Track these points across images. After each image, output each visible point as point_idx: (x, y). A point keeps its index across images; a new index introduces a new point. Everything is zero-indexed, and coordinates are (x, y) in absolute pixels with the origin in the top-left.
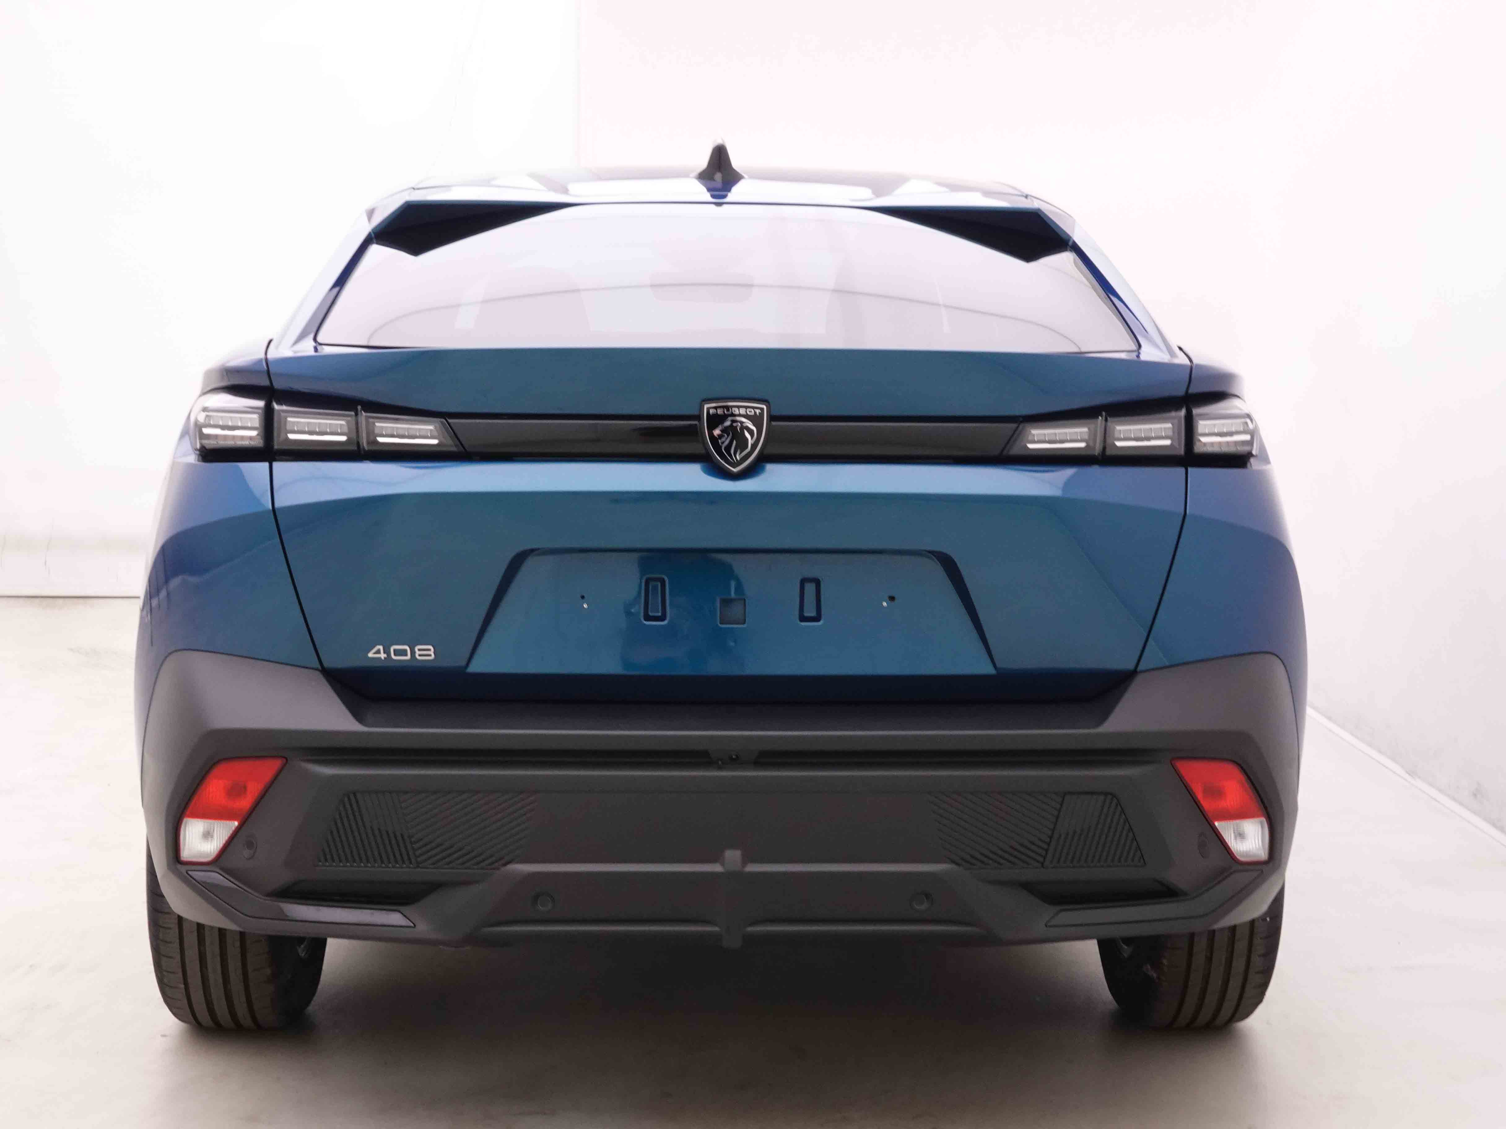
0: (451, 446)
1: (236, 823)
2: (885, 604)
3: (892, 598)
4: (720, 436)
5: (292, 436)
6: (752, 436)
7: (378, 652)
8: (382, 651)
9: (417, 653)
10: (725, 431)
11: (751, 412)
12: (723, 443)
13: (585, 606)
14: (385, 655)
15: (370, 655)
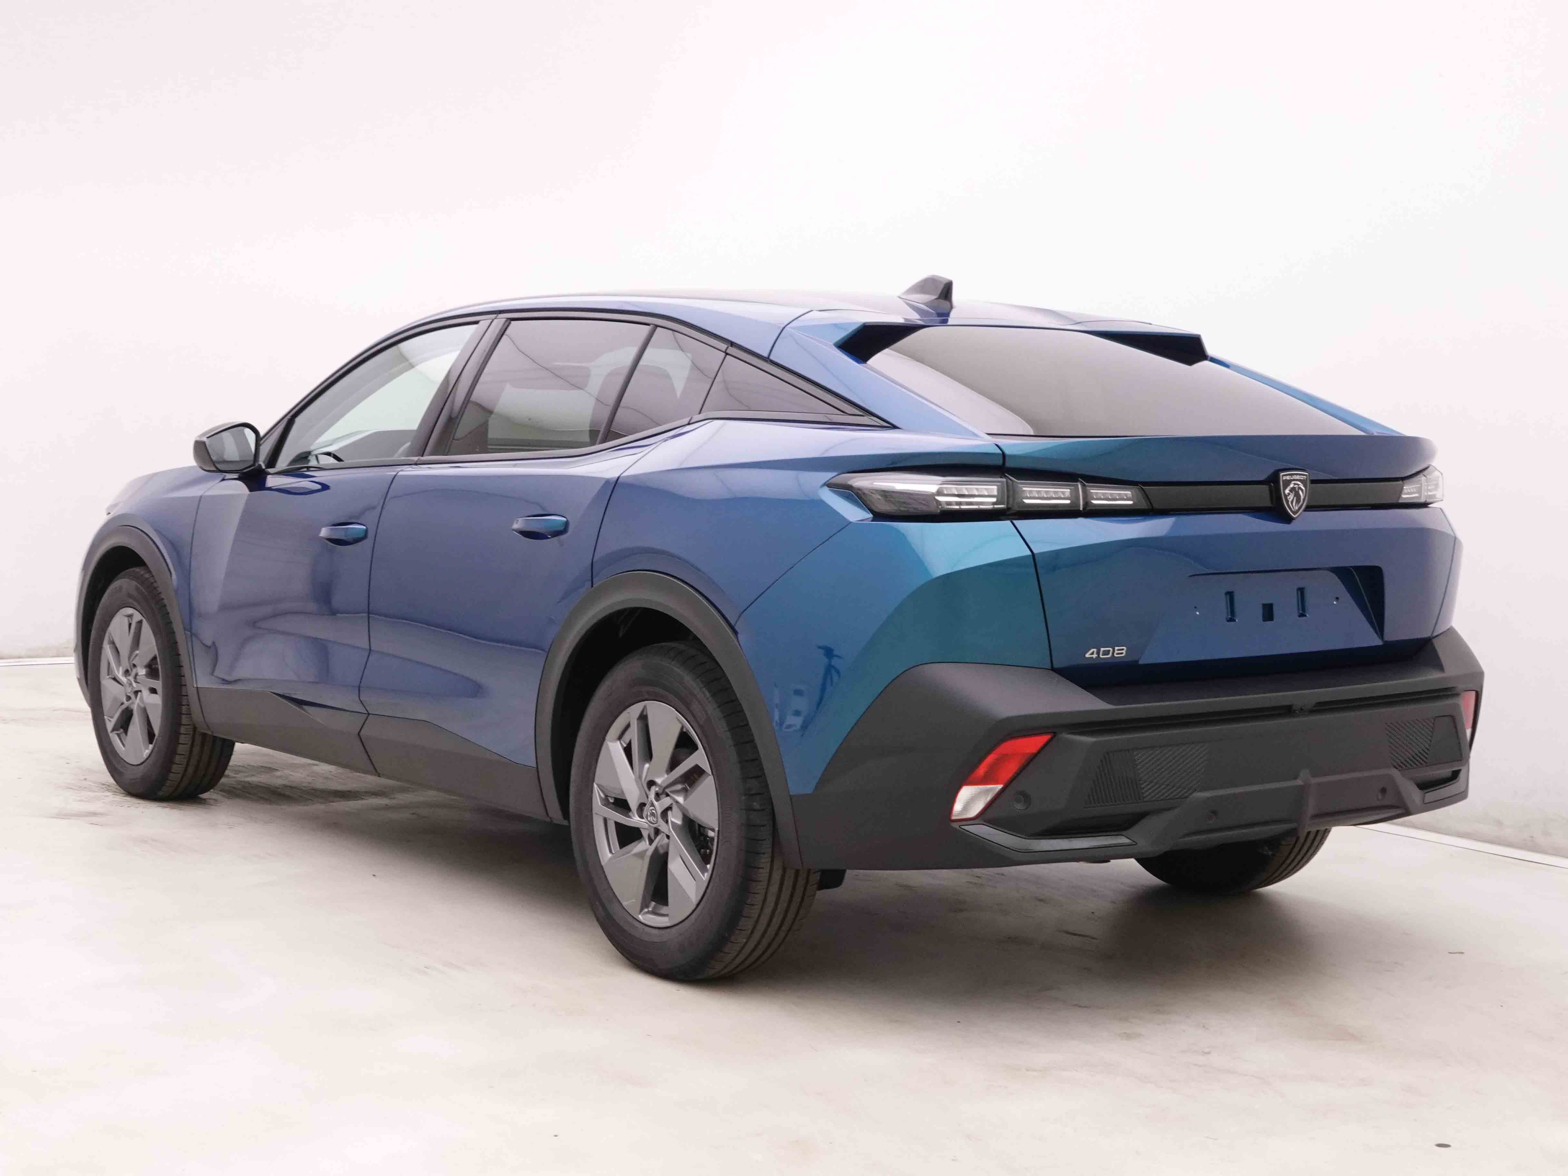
0: (1144, 505)
1: (1000, 787)
2: (1335, 603)
3: (1337, 598)
4: (1289, 494)
5: (1027, 501)
6: (1303, 493)
7: (1092, 654)
8: (1095, 653)
9: (1116, 652)
10: (1291, 491)
11: (1302, 478)
12: (1290, 498)
13: (1198, 613)
14: (1096, 656)
15: (1087, 655)
